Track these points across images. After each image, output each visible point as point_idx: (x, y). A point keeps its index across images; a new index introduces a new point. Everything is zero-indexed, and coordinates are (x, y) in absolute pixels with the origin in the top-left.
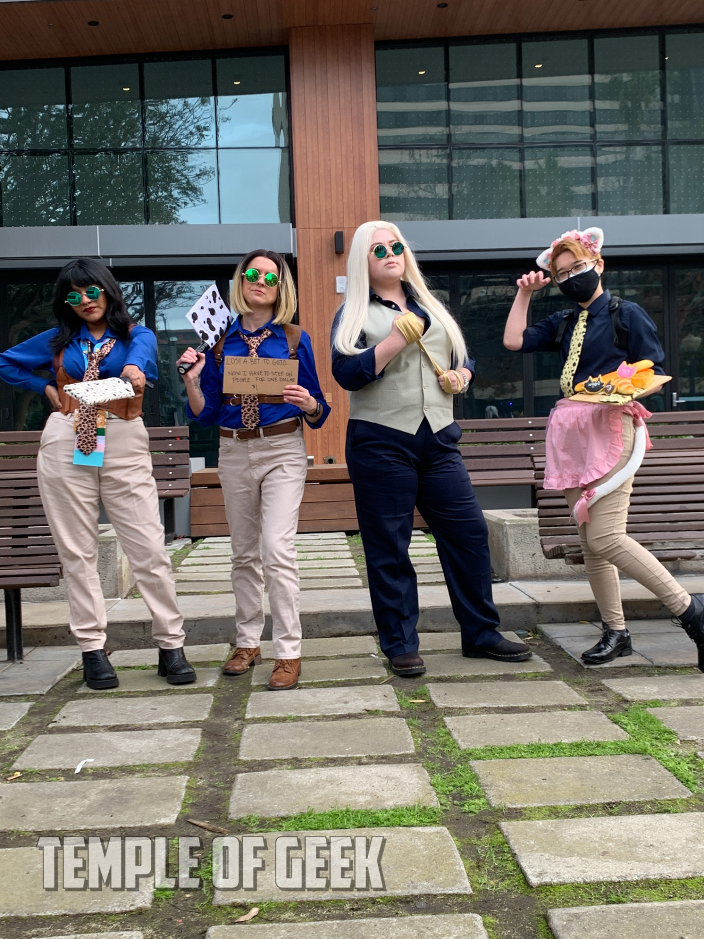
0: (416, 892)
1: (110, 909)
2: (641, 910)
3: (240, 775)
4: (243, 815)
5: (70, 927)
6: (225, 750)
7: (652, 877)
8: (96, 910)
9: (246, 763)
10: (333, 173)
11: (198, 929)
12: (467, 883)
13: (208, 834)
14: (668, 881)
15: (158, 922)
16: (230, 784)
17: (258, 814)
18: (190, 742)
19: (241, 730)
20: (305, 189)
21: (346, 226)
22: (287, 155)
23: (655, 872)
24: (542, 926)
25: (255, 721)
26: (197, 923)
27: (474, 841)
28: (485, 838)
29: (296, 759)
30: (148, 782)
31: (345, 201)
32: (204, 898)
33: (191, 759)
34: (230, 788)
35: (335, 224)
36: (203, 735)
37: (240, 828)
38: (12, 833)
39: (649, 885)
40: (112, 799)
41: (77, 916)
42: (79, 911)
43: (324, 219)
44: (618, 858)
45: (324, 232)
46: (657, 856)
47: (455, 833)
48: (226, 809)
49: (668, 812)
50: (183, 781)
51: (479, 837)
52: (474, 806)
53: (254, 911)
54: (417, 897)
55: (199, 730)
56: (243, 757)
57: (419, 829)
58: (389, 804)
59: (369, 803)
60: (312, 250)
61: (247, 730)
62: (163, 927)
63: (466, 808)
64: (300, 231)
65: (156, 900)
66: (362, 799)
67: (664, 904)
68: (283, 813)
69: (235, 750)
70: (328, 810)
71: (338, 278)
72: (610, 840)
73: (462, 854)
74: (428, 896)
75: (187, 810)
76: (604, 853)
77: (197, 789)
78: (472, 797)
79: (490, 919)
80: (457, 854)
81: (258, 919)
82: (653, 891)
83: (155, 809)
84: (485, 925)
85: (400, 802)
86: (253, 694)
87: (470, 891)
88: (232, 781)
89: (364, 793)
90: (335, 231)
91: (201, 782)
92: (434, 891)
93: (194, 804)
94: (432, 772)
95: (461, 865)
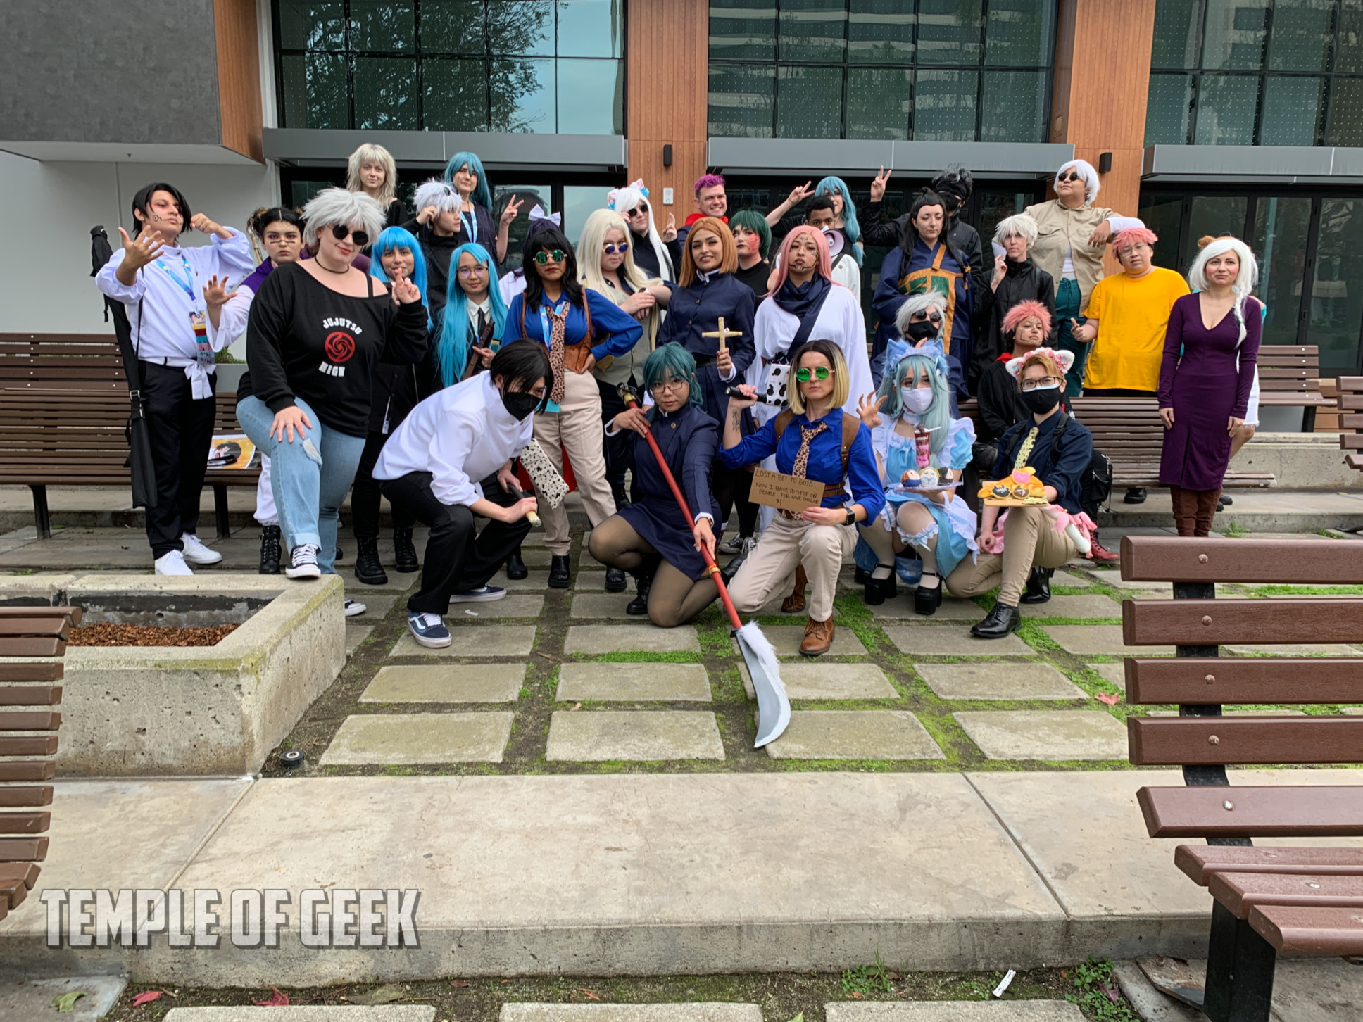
0: (678, 699)
1: (493, 701)
2: (810, 715)
3: (571, 628)
4: (574, 652)
5: (470, 709)
6: (561, 610)
7: (823, 698)
8: (485, 701)
9: (575, 620)
10: (665, 86)
11: (547, 713)
12: (710, 695)
13: (551, 662)
14: (832, 701)
15: (522, 708)
16: (564, 634)
17: (582, 651)
18: (537, 604)
19: (571, 598)
20: (638, 102)
21: (675, 139)
22: (622, 65)
23: (825, 696)
24: (750, 720)
25: (582, 592)
26: (546, 710)
27: (720, 673)
28: (727, 672)
29: (609, 619)
30: (509, 629)
31: (675, 114)
32: (549, 697)
33: (538, 615)
34: (565, 635)
35: (664, 137)
36: (545, 600)
37: (571, 659)
38: (424, 657)
39: (820, 702)
40: (487, 638)
41: (473, 704)
42: (474, 701)
43: (654, 131)
44: (806, 686)
45: (654, 144)
46: (830, 686)
47: (708, 668)
48: (562, 648)
49: (848, 662)
50: (534, 628)
51: (723, 671)
52: (722, 653)
53: (579, 705)
54: (679, 702)
55: (542, 596)
56: (573, 616)
57: (686, 665)
58: (669, 649)
59: (655, 648)
60: (642, 162)
61: (576, 597)
62: (526, 712)
63: (719, 654)
64: (632, 142)
65: (521, 697)
66: (651, 646)
67: (824, 712)
68: (599, 652)
69: (568, 611)
70: (629, 651)
71: (665, 190)
72: (805, 676)
73: (711, 679)
74: (685, 702)
75: (537, 648)
76: (799, 684)
77: (543, 634)
78: (724, 648)
79: (720, 715)
80: (707, 680)
81: (582, 709)
82: (822, 706)
83: (515, 646)
84: (716, 718)
85: (676, 648)
86: (580, 572)
87: (711, 700)
88: (566, 631)
89: (652, 642)
90: (664, 143)
91: (545, 631)
92: (689, 699)
93: (540, 645)
94: (699, 632)
95: (708, 686)
